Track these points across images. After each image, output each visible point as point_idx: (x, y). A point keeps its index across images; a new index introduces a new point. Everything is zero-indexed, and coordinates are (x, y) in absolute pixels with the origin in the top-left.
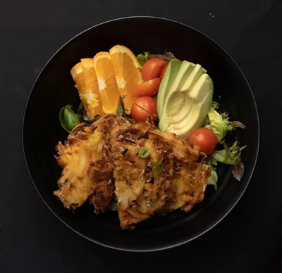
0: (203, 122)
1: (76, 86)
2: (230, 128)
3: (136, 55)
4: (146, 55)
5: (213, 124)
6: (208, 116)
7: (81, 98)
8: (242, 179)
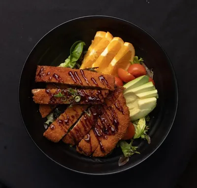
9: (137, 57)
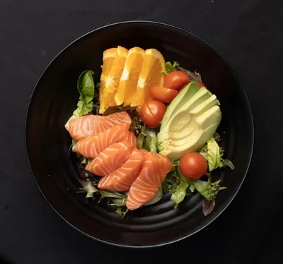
0: (200, 148)
1: (102, 66)
4: (175, 64)
5: (209, 152)
7: (101, 79)
9: (169, 63)
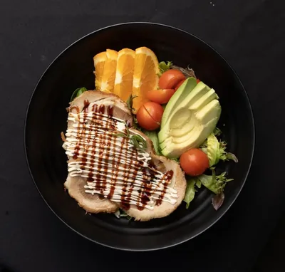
0: (200, 145)
1: (94, 72)
2: (224, 158)
3: (159, 62)
4: (169, 64)
5: (209, 148)
6: (207, 139)
8: (219, 209)
